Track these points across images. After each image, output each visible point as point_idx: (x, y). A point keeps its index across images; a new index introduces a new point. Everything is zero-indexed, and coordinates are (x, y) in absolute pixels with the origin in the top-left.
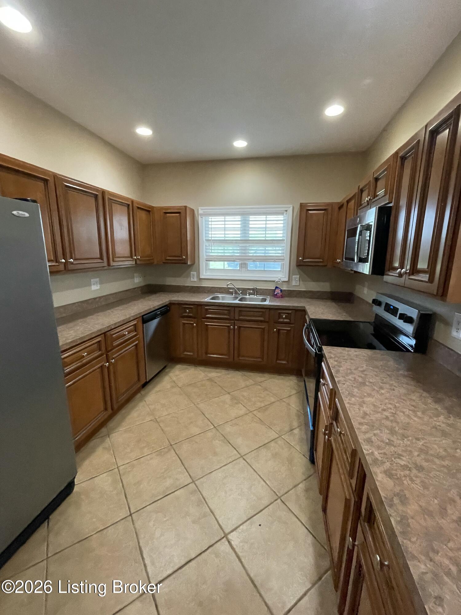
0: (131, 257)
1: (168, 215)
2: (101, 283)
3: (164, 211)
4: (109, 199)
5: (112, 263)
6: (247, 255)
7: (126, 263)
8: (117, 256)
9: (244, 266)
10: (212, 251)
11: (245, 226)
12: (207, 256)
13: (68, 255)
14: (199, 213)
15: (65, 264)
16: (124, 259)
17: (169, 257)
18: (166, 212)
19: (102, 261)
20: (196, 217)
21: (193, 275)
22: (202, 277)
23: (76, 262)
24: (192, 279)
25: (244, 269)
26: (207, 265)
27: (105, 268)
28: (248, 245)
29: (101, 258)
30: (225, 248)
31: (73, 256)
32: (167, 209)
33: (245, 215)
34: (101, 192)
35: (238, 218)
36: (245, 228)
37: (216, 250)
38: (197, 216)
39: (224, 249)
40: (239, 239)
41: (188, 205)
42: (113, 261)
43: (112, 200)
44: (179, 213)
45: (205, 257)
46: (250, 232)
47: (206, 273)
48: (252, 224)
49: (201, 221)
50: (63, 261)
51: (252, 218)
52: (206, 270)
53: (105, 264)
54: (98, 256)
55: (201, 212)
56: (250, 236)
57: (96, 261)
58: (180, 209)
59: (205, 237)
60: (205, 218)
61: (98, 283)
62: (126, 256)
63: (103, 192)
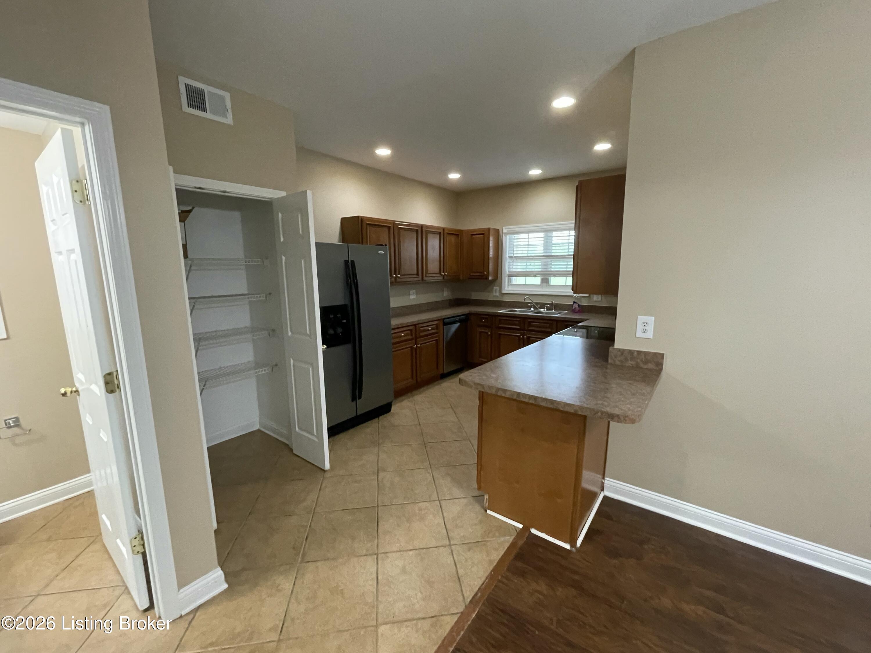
0: (440, 273)
1: (474, 236)
2: (417, 294)
3: (471, 233)
4: (426, 231)
5: (425, 278)
6: (549, 270)
7: (436, 278)
8: (429, 272)
9: (545, 281)
10: (514, 267)
11: (547, 242)
12: (509, 271)
13: (397, 272)
14: (503, 232)
15: (395, 278)
16: (434, 275)
17: (473, 273)
18: (473, 234)
19: (417, 276)
20: (500, 237)
21: (496, 290)
22: (504, 292)
23: (402, 277)
24: (494, 294)
25: (545, 284)
26: (509, 280)
27: (420, 282)
28: (549, 260)
29: (418, 274)
30: (528, 264)
31: (400, 272)
32: (474, 231)
33: (548, 231)
34: (421, 227)
35: (542, 234)
36: (548, 243)
37: (519, 266)
38: (501, 235)
39: (526, 265)
40: (542, 255)
41: (491, 227)
42: (426, 276)
43: (428, 231)
44: (483, 234)
45: (508, 273)
46: (553, 248)
47: (508, 288)
48: (555, 240)
49: (506, 240)
50: (395, 276)
51: (554, 234)
52: (508, 285)
53: (420, 278)
54: (415, 272)
55: (505, 231)
56: (553, 251)
57: (413, 276)
58: (483, 231)
59: (509, 254)
60: (509, 237)
61: (415, 294)
62: (436, 272)
63: (422, 226)
